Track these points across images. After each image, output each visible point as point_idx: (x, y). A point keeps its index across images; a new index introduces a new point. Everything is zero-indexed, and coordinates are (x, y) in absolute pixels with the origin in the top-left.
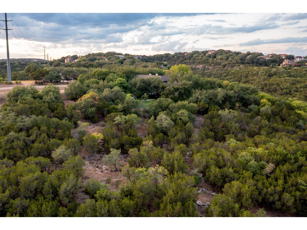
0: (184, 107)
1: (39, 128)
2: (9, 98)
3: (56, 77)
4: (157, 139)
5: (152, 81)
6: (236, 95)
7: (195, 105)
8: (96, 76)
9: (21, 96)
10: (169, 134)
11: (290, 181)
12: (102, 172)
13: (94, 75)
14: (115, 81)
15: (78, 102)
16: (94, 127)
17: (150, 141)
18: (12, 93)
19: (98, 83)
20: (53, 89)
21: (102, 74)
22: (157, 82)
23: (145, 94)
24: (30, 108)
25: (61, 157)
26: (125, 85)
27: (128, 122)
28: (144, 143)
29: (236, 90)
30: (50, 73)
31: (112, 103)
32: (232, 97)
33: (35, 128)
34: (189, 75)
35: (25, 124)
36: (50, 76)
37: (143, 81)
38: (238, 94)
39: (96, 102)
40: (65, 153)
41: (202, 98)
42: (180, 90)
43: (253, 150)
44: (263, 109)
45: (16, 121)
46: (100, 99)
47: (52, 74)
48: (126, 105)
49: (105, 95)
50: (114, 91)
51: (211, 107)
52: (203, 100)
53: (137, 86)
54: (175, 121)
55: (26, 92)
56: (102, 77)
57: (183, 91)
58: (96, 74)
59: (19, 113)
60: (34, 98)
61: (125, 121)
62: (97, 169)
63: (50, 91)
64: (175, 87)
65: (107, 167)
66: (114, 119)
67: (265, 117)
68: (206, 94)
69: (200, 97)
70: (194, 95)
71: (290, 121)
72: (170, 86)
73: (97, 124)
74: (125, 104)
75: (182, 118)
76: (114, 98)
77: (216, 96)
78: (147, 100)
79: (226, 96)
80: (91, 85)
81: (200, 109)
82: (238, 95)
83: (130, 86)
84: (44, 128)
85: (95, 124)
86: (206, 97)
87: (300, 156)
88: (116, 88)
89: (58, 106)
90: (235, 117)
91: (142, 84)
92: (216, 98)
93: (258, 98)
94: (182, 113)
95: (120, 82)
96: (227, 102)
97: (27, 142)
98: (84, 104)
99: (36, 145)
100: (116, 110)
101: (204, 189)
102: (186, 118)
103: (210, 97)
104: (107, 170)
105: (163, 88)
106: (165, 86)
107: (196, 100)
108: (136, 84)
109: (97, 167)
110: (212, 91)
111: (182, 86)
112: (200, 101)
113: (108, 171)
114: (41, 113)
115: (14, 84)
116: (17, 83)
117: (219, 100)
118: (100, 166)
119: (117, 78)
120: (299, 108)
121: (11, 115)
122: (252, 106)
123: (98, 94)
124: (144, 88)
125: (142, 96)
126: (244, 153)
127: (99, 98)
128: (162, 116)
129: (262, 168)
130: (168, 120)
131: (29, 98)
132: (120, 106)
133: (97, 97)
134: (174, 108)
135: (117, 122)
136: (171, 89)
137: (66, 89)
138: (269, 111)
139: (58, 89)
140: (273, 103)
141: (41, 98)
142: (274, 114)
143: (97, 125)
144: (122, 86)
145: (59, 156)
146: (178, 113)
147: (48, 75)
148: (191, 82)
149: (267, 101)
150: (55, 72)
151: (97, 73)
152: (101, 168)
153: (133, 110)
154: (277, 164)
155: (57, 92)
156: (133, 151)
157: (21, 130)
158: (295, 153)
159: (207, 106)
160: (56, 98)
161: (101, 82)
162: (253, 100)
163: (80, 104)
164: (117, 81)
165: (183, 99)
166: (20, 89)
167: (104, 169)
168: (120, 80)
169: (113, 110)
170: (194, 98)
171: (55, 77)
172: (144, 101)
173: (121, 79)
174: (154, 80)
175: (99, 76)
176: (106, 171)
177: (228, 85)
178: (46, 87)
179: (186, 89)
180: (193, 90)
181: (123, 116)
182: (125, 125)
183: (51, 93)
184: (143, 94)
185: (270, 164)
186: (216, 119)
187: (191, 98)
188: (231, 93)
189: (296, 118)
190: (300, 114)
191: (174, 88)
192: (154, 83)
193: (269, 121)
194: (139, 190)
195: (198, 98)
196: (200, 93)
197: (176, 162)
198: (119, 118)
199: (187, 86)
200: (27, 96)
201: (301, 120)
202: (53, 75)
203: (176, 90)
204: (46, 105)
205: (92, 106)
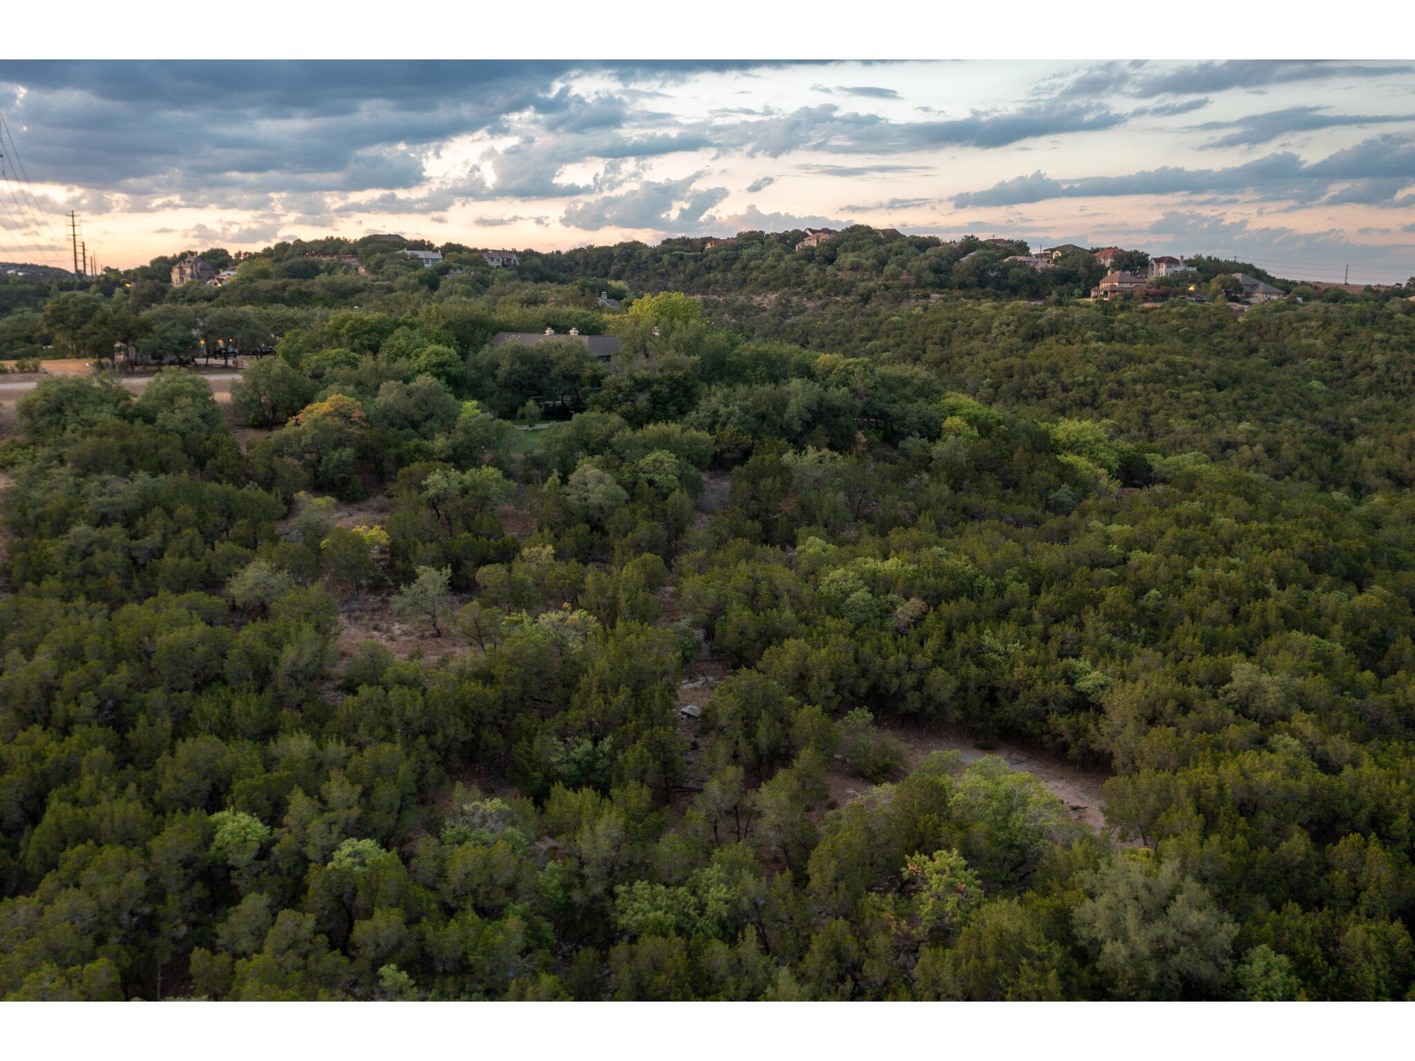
0: (664, 442)
1: (169, 512)
2: (29, 421)
3: (183, 343)
4: (568, 541)
5: (553, 356)
6: (858, 403)
7: (704, 435)
8: (344, 340)
9: (77, 413)
10: (609, 526)
11: (960, 641)
12: (392, 639)
13: (337, 335)
14: (418, 356)
15: (289, 429)
16: (351, 515)
17: (544, 547)
18: (40, 402)
19: (353, 364)
20: (191, 388)
21: (365, 332)
22: (572, 358)
23: (531, 403)
24: (124, 450)
25: (258, 592)
26: (453, 371)
27: (471, 492)
28: (526, 552)
29: (860, 385)
30: (155, 328)
31: (409, 431)
32: (839, 408)
33: (157, 510)
34: (693, 334)
35: (118, 499)
36: (159, 341)
37: (522, 357)
38: (865, 399)
39: (353, 430)
40: (273, 581)
41: (732, 414)
42: (655, 387)
43: (871, 564)
44: (939, 449)
45: (82, 493)
46: (367, 420)
47: (164, 332)
48: (459, 436)
49: (386, 405)
50: (418, 389)
51: (763, 444)
52: (734, 420)
53: (501, 373)
54: (631, 487)
55: (91, 397)
56: (366, 342)
57: (665, 390)
58: (343, 331)
59: (88, 467)
60: (123, 415)
61: (459, 487)
62: (376, 633)
63: (179, 392)
64: (637, 375)
65: (405, 627)
66: (424, 483)
67: (943, 475)
68: (746, 399)
69: (722, 410)
70: (703, 402)
71: (1030, 488)
72: (618, 374)
73: (362, 505)
74: (460, 433)
75: (657, 478)
76: (418, 416)
77: (781, 405)
78: (538, 426)
79: (820, 404)
80: (328, 370)
81: (722, 452)
82: (868, 403)
83: (472, 374)
84: (185, 510)
85: (356, 506)
86: (745, 410)
87: (1013, 580)
88: (425, 381)
89: (217, 444)
90: (838, 474)
91: (517, 366)
92: (780, 415)
93: (936, 414)
94: (655, 461)
95: (434, 360)
96: (820, 427)
97: (135, 553)
98: (313, 437)
99: (168, 560)
100: (428, 455)
101: (711, 679)
102: (671, 476)
103: (762, 409)
104: (405, 633)
105: (597, 381)
106: (600, 372)
107: (709, 420)
108: (497, 366)
109: (376, 628)
110: (769, 388)
111: (661, 371)
112: (724, 425)
113: (413, 638)
114: (162, 467)
115: (13, 371)
116: (22, 369)
117: (792, 418)
118: (384, 626)
119: (424, 347)
120: (1074, 447)
121: (60, 474)
122: (913, 443)
123: (358, 403)
124: (525, 382)
125: (520, 412)
126: (838, 573)
127: (364, 415)
128: (588, 469)
129: (887, 612)
130: (608, 482)
131: (105, 416)
132: (440, 442)
133: (357, 414)
134: (629, 444)
135: (432, 492)
136: (622, 384)
137: (235, 386)
138: (962, 456)
139: (205, 384)
140: (985, 428)
141: (149, 419)
142: (980, 466)
143: (360, 510)
144: (446, 374)
145: (251, 589)
146: (642, 463)
147: (150, 335)
148: (697, 358)
149: (964, 424)
150: (174, 325)
151: (348, 325)
152: (388, 630)
153: (488, 456)
154: (935, 599)
155: (202, 395)
156: (489, 574)
157: (103, 520)
158: (998, 571)
159: (747, 439)
160: (203, 417)
161: (367, 361)
162: (915, 419)
163: (298, 436)
164: (423, 357)
165: (667, 418)
166: (65, 385)
167: (398, 632)
168: (437, 354)
169: (417, 455)
170: (702, 414)
171: (176, 342)
172: (525, 427)
173: (440, 348)
174: (561, 352)
175: (353, 337)
176: (404, 638)
177: (834, 367)
178: (158, 380)
179: (677, 381)
180: (703, 387)
181: (454, 473)
182: (460, 502)
183: (185, 401)
184: (524, 405)
185: (913, 600)
186: (769, 481)
187: (693, 414)
188: (838, 395)
189: (1052, 476)
190: (1070, 466)
191: (636, 380)
192: (562, 364)
193: (956, 488)
194: (509, 663)
195: (716, 412)
196: (726, 397)
197: (622, 596)
198: (438, 480)
199: (680, 373)
200: (95, 411)
201: (1065, 485)
202: (168, 334)
203: (642, 385)
204: (176, 440)
205: (339, 444)
